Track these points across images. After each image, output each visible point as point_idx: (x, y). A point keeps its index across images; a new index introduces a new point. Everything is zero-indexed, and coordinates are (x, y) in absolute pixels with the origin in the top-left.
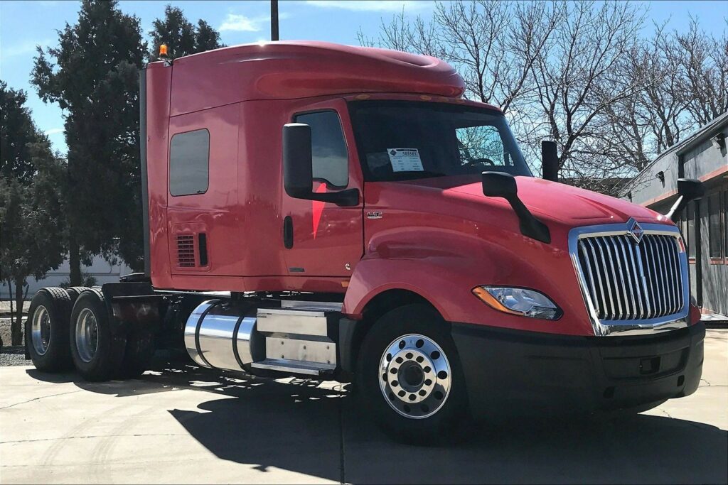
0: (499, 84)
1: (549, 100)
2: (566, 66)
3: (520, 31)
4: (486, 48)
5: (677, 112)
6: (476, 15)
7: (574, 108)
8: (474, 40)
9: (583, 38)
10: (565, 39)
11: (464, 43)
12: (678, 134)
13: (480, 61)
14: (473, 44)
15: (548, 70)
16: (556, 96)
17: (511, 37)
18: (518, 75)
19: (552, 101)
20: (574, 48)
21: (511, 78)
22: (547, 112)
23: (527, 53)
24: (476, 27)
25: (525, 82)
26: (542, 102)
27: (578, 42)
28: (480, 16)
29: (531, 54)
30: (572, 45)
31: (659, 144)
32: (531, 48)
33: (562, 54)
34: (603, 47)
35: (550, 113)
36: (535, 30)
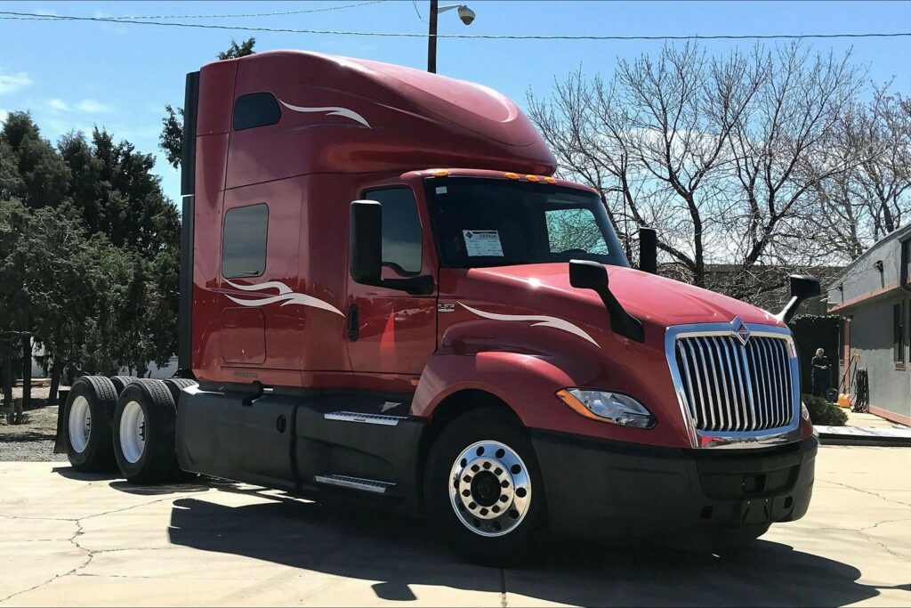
0: (690, 155)
1: (748, 173)
2: (770, 134)
3: (716, 93)
4: (676, 111)
5: (898, 190)
6: (664, 74)
7: (778, 184)
8: (662, 103)
9: (791, 102)
10: (769, 103)
11: (650, 106)
12: (899, 216)
13: (669, 127)
14: (660, 108)
15: (749, 139)
16: (757, 170)
17: (705, 100)
18: (713, 144)
19: (752, 175)
20: (779, 113)
21: (704, 147)
22: (746, 188)
23: (724, 119)
24: (664, 88)
25: (721, 152)
26: (740, 176)
27: (784, 107)
28: (669, 75)
29: (729, 120)
30: (778, 110)
31: (877, 227)
32: (728, 114)
33: (765, 121)
34: (814, 113)
35: (749, 189)
36: (733, 91)
